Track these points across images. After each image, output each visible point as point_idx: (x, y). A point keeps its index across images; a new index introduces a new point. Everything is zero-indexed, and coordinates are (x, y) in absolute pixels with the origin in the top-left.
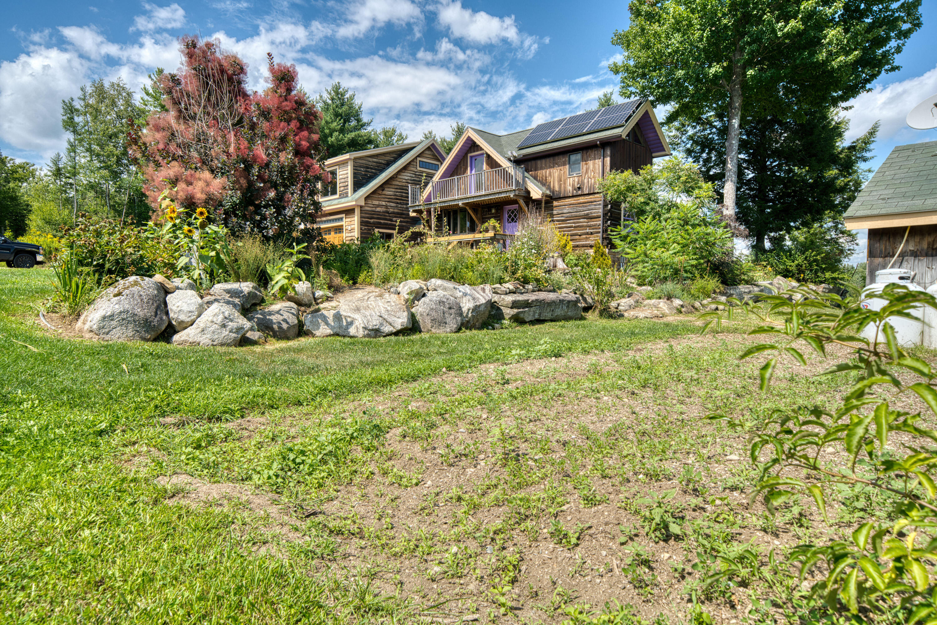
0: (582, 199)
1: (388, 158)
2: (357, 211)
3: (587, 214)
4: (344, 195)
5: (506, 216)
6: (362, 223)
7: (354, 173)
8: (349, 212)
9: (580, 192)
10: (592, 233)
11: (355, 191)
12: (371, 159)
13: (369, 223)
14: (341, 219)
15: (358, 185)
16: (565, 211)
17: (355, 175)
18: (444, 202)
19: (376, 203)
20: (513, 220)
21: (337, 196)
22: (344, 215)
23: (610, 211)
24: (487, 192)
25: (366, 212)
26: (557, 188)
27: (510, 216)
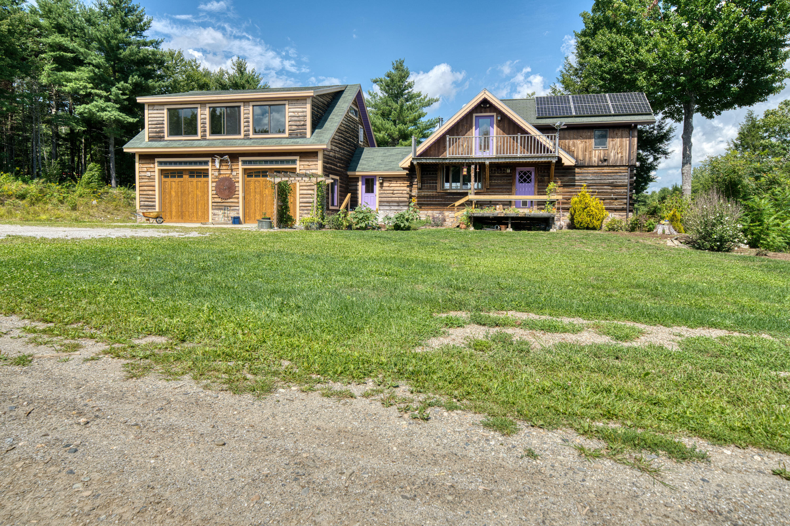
0: (606, 170)
1: (328, 99)
2: (320, 156)
3: (612, 183)
5: (517, 176)
7: (312, 113)
8: (306, 154)
9: (605, 164)
10: (616, 199)
11: (312, 132)
12: (319, 99)
15: (313, 125)
16: (588, 178)
20: (525, 181)
21: (285, 135)
22: (298, 158)
23: (635, 181)
25: (325, 156)
26: (581, 157)
27: (521, 177)
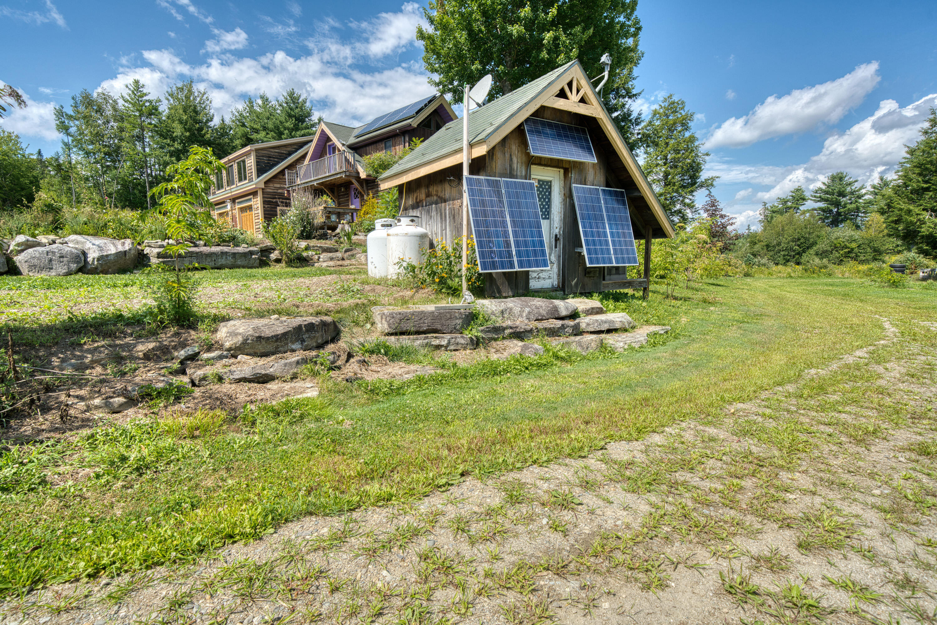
1: (289, 149)
2: (260, 193)
4: (251, 180)
5: (353, 193)
6: (265, 202)
7: (257, 162)
8: (254, 193)
11: (258, 176)
12: (273, 150)
13: (272, 202)
14: (250, 200)
15: (260, 171)
17: (258, 163)
18: (307, 183)
19: (278, 186)
21: (247, 181)
22: (252, 196)
24: (330, 174)
25: (268, 193)
27: (355, 194)
